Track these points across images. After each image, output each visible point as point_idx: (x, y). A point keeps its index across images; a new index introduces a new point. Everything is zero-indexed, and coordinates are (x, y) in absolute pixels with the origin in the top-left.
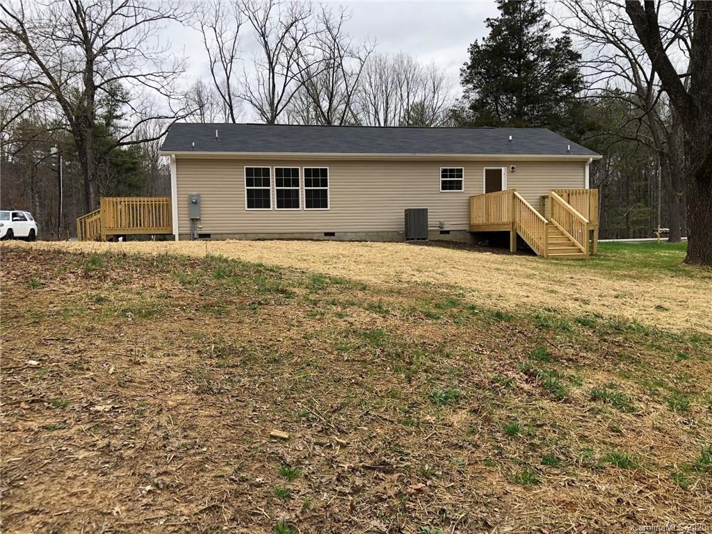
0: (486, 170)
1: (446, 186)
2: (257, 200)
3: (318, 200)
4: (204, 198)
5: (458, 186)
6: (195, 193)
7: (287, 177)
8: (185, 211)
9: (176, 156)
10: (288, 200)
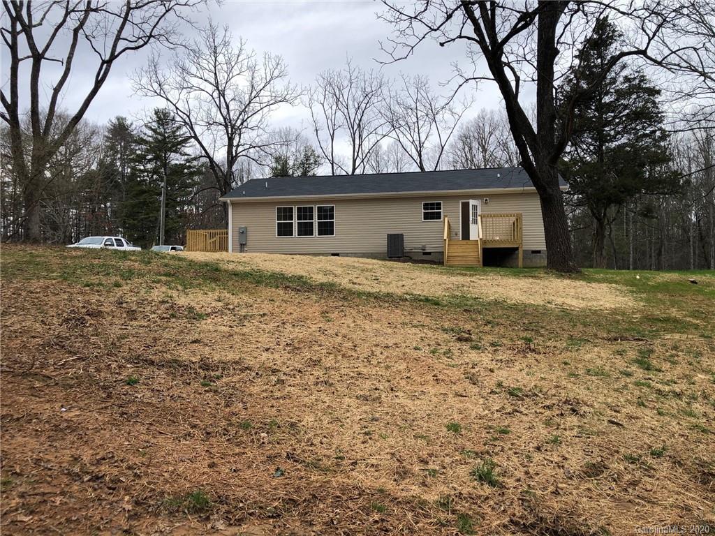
0: (462, 203)
1: (427, 216)
2: (285, 230)
3: (326, 229)
4: (249, 229)
5: (438, 216)
6: (243, 226)
7: (305, 213)
8: (237, 238)
9: (230, 201)
10: (306, 230)
